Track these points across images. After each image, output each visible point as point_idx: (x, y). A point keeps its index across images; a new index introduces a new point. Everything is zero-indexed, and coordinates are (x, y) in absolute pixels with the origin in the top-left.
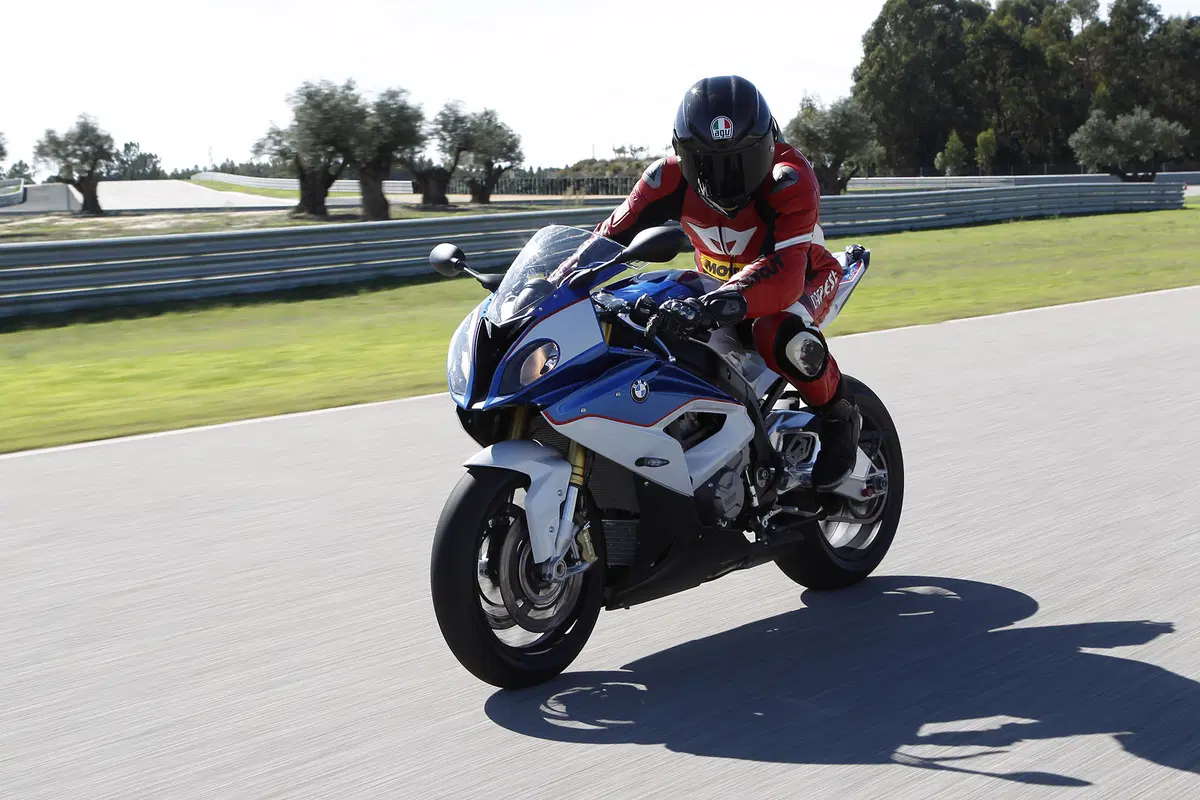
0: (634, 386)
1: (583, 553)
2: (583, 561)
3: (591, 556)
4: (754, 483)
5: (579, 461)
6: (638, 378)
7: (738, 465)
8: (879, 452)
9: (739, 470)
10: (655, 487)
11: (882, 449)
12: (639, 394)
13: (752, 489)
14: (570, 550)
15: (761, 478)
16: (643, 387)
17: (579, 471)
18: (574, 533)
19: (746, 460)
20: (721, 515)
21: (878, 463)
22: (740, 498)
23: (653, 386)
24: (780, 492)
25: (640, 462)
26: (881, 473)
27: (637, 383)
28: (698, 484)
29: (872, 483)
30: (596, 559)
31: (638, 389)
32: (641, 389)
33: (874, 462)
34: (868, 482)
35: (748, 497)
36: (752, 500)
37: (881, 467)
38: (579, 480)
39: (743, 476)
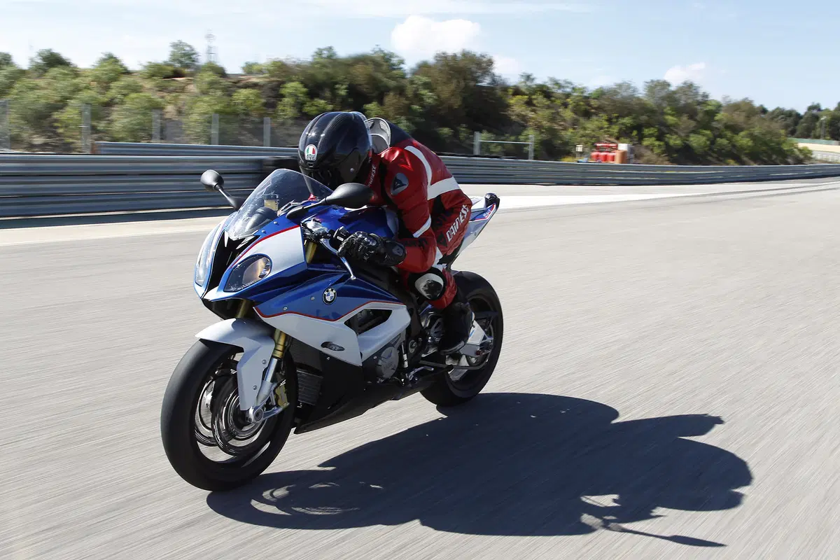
0: (326, 293)
1: (279, 401)
2: (277, 406)
3: (284, 404)
4: (407, 352)
5: (282, 341)
6: (329, 288)
7: (396, 342)
8: (490, 325)
9: (397, 345)
10: (334, 360)
11: (492, 324)
12: (328, 299)
13: (405, 357)
14: (269, 400)
15: (412, 347)
16: (332, 293)
17: (280, 348)
18: (273, 388)
19: (403, 338)
20: (381, 376)
21: (488, 333)
22: (396, 363)
23: (340, 293)
24: (424, 356)
25: (325, 345)
26: (489, 340)
27: (328, 291)
28: (365, 358)
29: (484, 346)
30: (288, 404)
31: (328, 295)
32: (330, 295)
33: (486, 333)
34: (481, 345)
35: (401, 361)
36: (403, 363)
37: (490, 336)
38: (279, 354)
39: (400, 349)
